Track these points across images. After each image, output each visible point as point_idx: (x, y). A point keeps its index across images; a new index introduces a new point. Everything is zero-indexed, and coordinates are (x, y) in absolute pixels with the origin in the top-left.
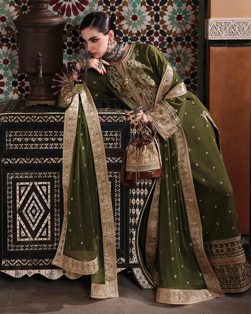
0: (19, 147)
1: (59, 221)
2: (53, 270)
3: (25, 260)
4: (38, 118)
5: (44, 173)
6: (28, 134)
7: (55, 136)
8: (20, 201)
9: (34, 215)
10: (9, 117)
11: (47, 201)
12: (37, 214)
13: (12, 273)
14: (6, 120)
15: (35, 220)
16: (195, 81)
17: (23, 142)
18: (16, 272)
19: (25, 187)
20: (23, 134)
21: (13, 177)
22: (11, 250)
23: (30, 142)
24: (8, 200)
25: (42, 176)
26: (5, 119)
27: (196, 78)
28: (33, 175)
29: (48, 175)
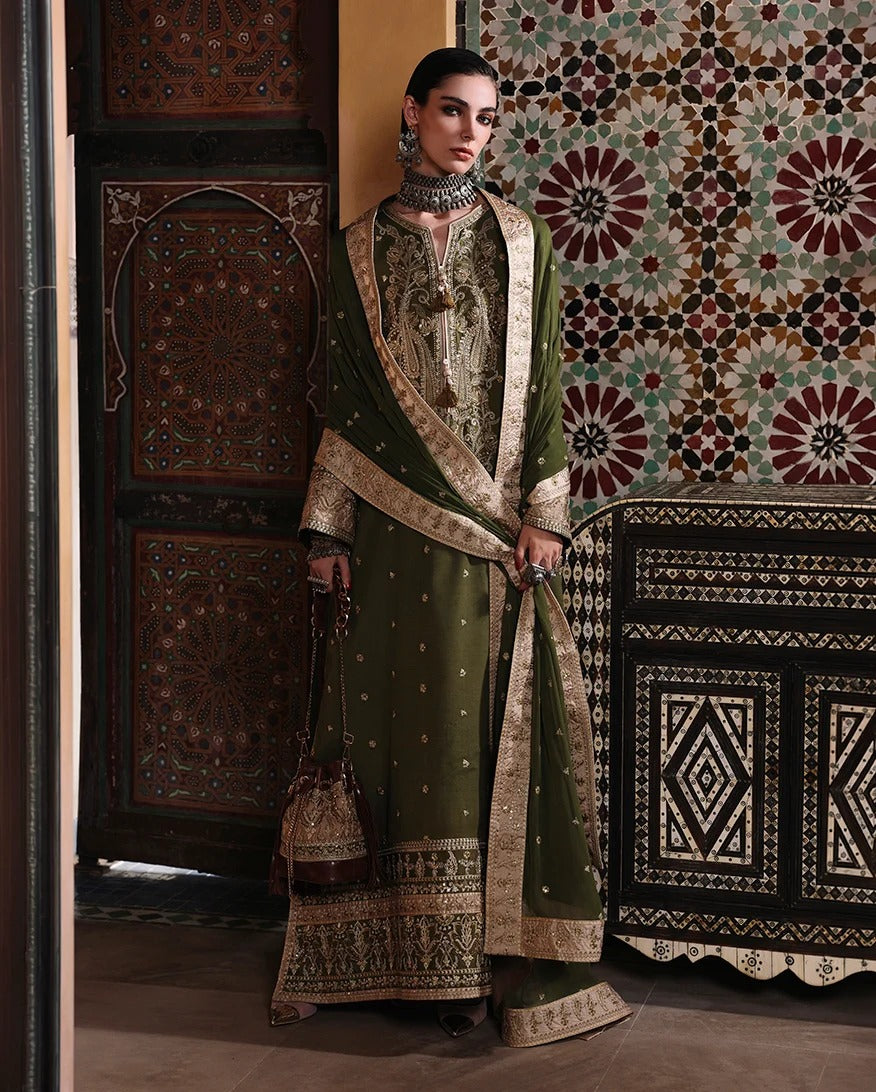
0: (670, 593)
1: (776, 814)
2: (758, 952)
3: (682, 914)
4: (725, 515)
5: (736, 672)
6: (696, 558)
7: (769, 566)
8: (669, 746)
9: (706, 790)
10: (647, 509)
11: (745, 752)
12: (716, 788)
13: (645, 946)
14: (639, 516)
15: (709, 804)
17: (682, 580)
18: (656, 944)
19: (685, 708)
20: (683, 557)
21: (653, 678)
22: (645, 881)
23: (701, 581)
24: (638, 740)
25: (733, 681)
26: (636, 513)
28: (708, 676)
29: (747, 678)
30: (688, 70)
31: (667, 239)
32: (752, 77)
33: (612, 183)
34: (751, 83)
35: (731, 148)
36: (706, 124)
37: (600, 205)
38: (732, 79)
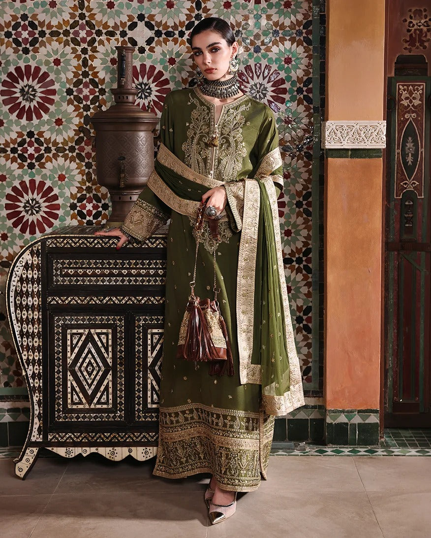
0: (70, 281)
1: (123, 383)
2: (115, 448)
3: (79, 434)
4: (96, 242)
5: (103, 317)
6: (82, 264)
7: (117, 266)
8: (71, 354)
9: (90, 374)
10: (58, 240)
11: (108, 355)
12: (95, 373)
13: (61, 451)
14: (54, 243)
15: (91, 381)
16: (309, 204)
17: (76, 275)
18: (67, 450)
19: (79, 336)
20: (76, 263)
21: (63, 322)
22: (60, 420)
23: (85, 275)
24: (56, 353)
25: (101, 321)
27: (310, 199)
28: (89, 320)
29: (108, 320)
30: (73, 30)
31: (66, 110)
32: (103, 35)
33: (38, 83)
34: (103, 37)
35: (95, 68)
36: (83, 56)
37: (33, 93)
38: (94, 35)
